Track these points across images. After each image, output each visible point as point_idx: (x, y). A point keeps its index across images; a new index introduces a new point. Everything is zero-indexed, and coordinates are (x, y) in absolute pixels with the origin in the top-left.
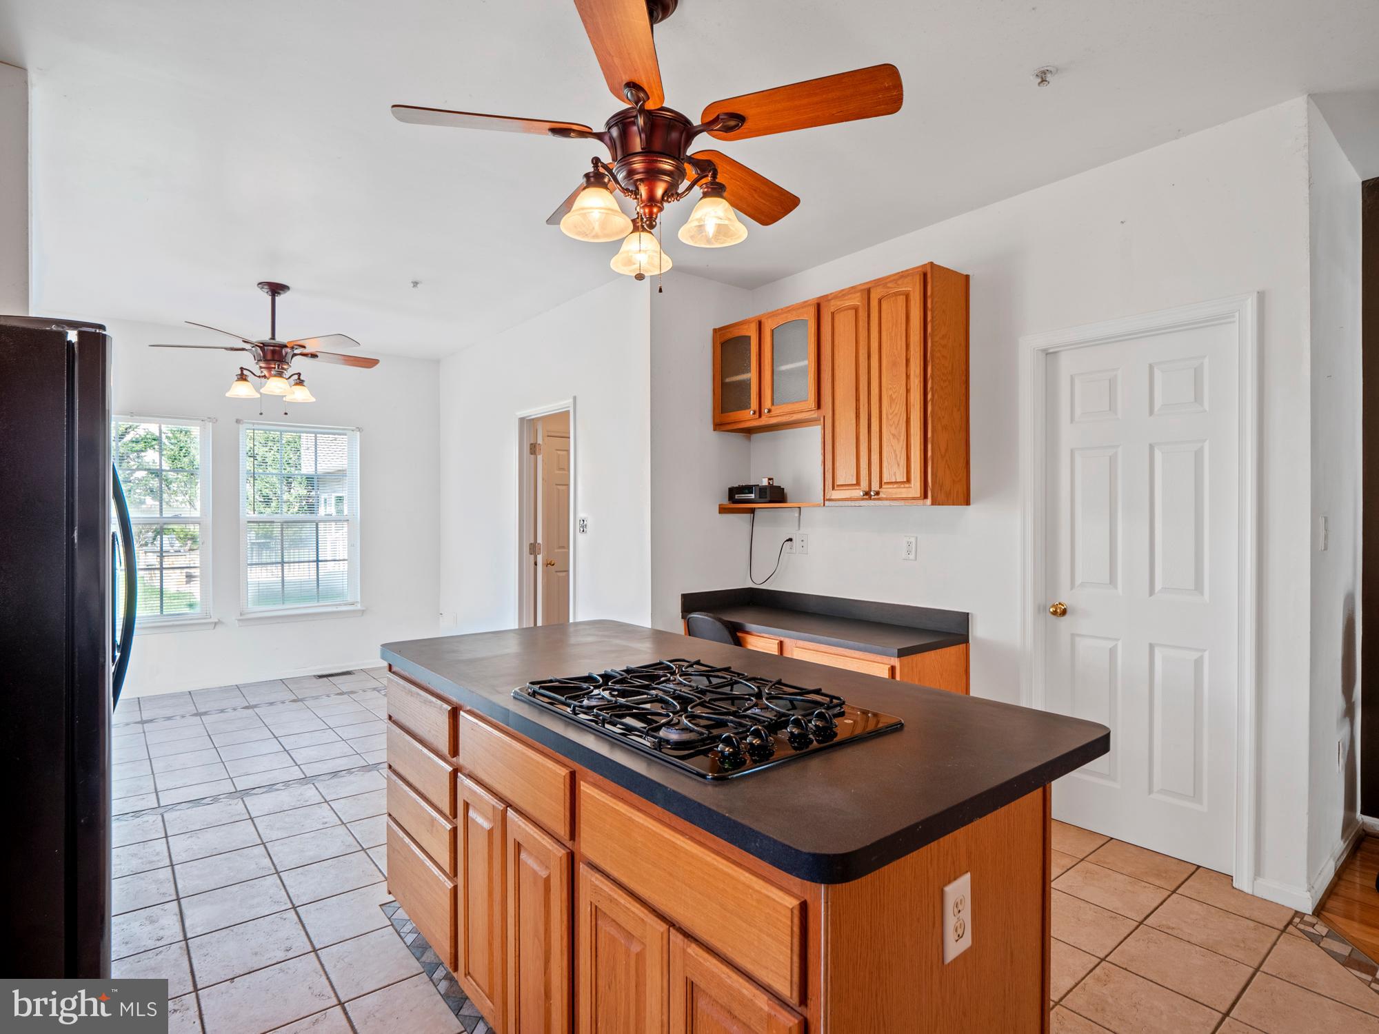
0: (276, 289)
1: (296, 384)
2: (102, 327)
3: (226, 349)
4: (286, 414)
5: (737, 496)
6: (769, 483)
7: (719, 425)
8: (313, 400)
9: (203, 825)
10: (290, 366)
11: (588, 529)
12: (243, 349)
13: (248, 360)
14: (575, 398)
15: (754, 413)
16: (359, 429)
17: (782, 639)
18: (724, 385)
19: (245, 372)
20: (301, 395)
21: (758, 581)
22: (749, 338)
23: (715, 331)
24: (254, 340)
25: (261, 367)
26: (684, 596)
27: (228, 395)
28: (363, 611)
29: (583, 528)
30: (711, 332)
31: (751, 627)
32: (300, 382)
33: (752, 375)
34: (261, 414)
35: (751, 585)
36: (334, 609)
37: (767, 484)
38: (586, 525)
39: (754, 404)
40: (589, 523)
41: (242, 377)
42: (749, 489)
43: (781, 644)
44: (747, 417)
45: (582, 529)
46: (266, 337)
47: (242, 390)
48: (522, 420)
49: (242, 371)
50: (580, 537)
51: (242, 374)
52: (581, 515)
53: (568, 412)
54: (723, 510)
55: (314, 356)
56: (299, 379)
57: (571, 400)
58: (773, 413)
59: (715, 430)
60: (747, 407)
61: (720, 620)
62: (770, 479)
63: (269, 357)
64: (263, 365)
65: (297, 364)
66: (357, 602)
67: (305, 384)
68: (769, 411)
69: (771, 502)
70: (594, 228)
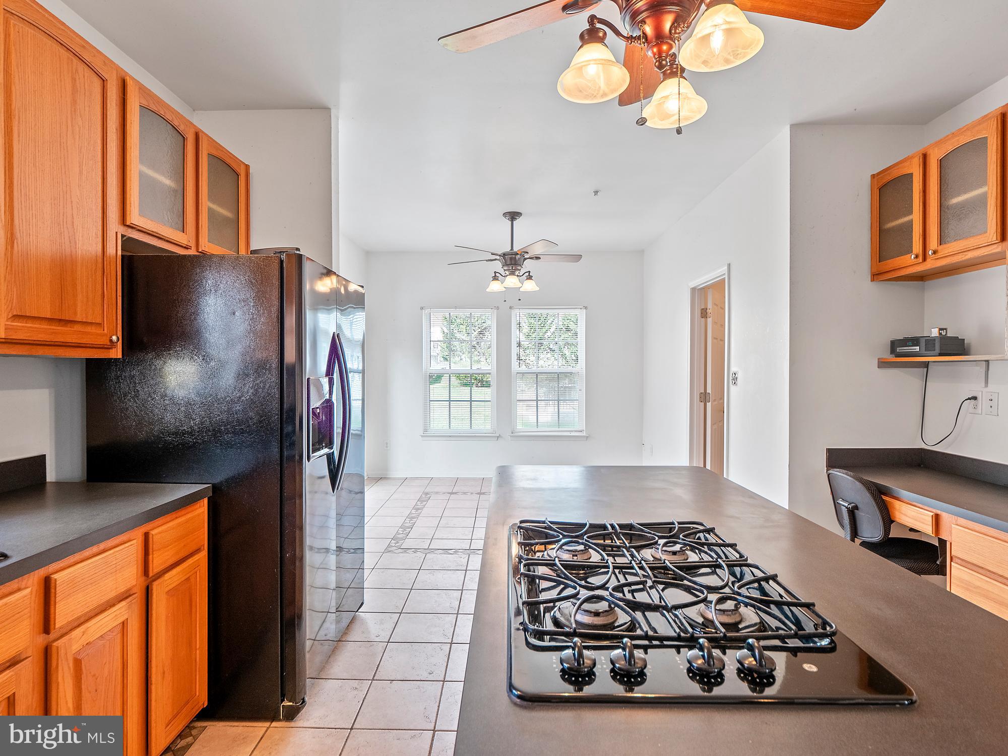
0: (513, 216)
1: (527, 279)
2: (298, 249)
3: (487, 261)
4: (520, 300)
5: (898, 350)
6: (940, 334)
7: (876, 276)
8: (538, 289)
9: (441, 567)
10: (522, 267)
11: (739, 381)
12: (496, 260)
13: (498, 266)
14: (729, 265)
15: (917, 257)
16: (586, 308)
17: (939, 512)
18: (881, 231)
19: (497, 274)
20: (530, 286)
21: (931, 441)
22: (910, 176)
23: (873, 176)
24: (499, 253)
25: (505, 270)
26: (829, 451)
27: (488, 290)
28: (587, 437)
29: (735, 379)
30: (868, 179)
31: (904, 494)
32: (530, 277)
33: (916, 217)
34: (505, 301)
35: (924, 446)
36: (568, 434)
37: (937, 335)
38: (737, 378)
39: (917, 247)
40: (739, 376)
41: (495, 278)
42: (915, 341)
43: (937, 519)
44: (909, 262)
45: (734, 382)
46: (508, 249)
47: (495, 286)
48: (693, 290)
49: (495, 274)
50: (732, 388)
51: (495, 275)
52: (734, 369)
53: (724, 280)
54: (883, 364)
55: (537, 258)
56: (529, 275)
57: (726, 268)
58: (939, 255)
59: (873, 280)
60: (910, 251)
61: (861, 481)
62: (940, 329)
63: (508, 262)
64: (506, 268)
65: (528, 265)
66: (584, 430)
67: (533, 278)
68: (935, 252)
69: (940, 355)
70: (600, 87)
